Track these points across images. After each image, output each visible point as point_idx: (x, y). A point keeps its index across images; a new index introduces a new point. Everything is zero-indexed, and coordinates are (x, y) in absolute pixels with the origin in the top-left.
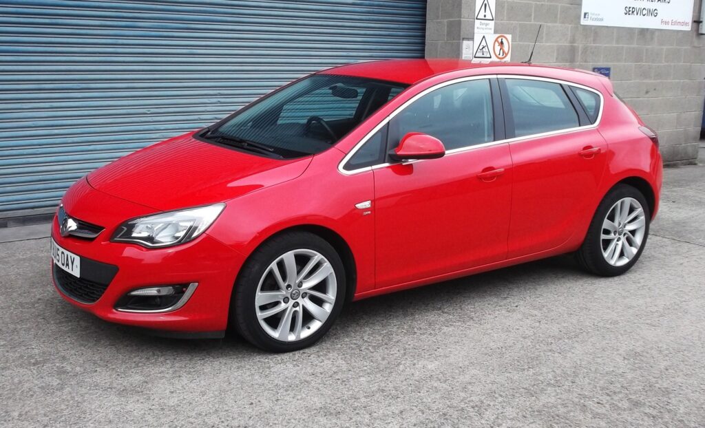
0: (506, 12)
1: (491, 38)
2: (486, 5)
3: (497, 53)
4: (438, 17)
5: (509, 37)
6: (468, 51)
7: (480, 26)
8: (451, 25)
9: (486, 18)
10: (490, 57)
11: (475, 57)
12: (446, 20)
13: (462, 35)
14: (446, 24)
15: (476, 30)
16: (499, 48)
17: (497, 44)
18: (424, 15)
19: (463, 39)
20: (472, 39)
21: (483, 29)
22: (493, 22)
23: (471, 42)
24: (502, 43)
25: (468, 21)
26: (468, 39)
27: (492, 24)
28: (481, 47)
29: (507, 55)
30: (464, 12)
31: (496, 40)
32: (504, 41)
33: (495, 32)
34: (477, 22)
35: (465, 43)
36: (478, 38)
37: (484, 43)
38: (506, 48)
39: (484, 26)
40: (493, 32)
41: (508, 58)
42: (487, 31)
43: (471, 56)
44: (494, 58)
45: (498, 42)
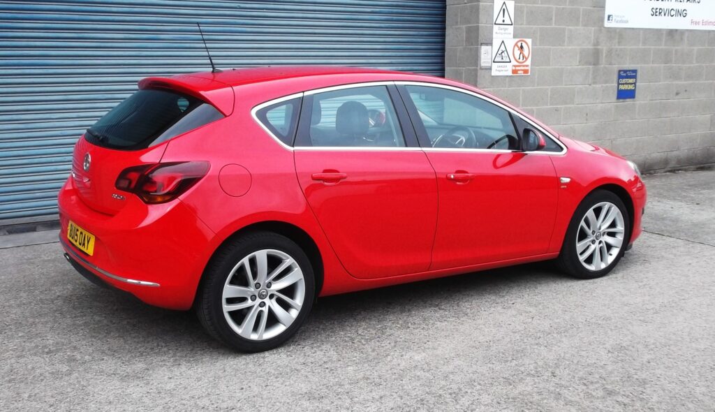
0: (525, 16)
1: (511, 43)
2: (504, 10)
3: (517, 58)
4: (457, 23)
5: (529, 41)
6: (486, 55)
7: (498, 32)
8: (469, 30)
9: (505, 23)
10: (510, 62)
11: (494, 62)
12: (464, 27)
13: (481, 40)
14: (465, 30)
15: (495, 35)
16: (519, 52)
18: (444, 22)
19: (482, 44)
20: (490, 44)
21: (502, 34)
22: (512, 27)
23: (489, 47)
24: (522, 47)
25: (486, 27)
26: (487, 44)
27: (511, 29)
28: (500, 52)
29: (527, 59)
30: (482, 18)
31: (516, 45)
32: (524, 45)
33: (514, 37)
34: (496, 27)
35: (484, 49)
36: (496, 43)
37: (503, 48)
38: (526, 52)
39: (503, 31)
40: (512, 36)
41: (528, 62)
42: (506, 36)
43: (490, 61)
44: (514, 62)
45: (518, 46)
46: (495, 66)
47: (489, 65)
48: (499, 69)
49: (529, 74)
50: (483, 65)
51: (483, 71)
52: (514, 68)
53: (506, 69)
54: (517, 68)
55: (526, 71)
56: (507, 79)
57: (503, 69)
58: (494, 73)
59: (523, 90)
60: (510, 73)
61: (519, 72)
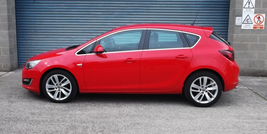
0: (262, 5)
1: (252, 16)
2: (249, 2)
3: (256, 22)
5: (264, 15)
6: (238, 21)
7: (246, 11)
9: (249, 7)
10: (252, 24)
11: (243, 23)
12: (233, 9)
13: (236, 14)
15: (243, 12)
16: (258, 19)
17: (256, 18)
18: (229, 7)
19: (236, 16)
20: (241, 16)
21: (248, 12)
22: (254, 9)
23: (240, 18)
24: (259, 17)
25: (239, 9)
26: (239, 16)
27: (253, 10)
28: (246, 19)
29: (262, 22)
31: (256, 16)
32: (260, 16)
35: (237, 18)
36: (244, 16)
37: (248, 18)
38: (262, 19)
39: (248, 11)
40: (254, 13)
41: (263, 24)
42: (250, 13)
43: (241, 23)
44: (254, 24)
45: (257, 17)
46: (243, 25)
47: (240, 24)
48: (246, 26)
49: (263, 29)
50: (236, 24)
51: (237, 27)
52: (254, 26)
53: (250, 26)
54: (256, 26)
55: (262, 28)
56: (250, 31)
57: (248, 26)
58: (242, 28)
59: (259, 35)
60: (252, 28)
61: (257, 28)
